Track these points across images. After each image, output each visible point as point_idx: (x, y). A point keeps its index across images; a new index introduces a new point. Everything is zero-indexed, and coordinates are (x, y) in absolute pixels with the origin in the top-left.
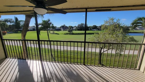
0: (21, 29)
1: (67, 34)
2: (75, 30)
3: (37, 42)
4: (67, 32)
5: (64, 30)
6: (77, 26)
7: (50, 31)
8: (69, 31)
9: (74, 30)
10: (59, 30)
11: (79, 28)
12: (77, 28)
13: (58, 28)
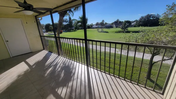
0: (73, 27)
1: (119, 32)
2: (135, 26)
3: (84, 41)
4: (119, 29)
5: (117, 27)
6: (138, 20)
7: (99, 29)
8: (122, 28)
9: (132, 26)
10: (110, 27)
11: (141, 23)
12: (138, 23)
13: (110, 25)
